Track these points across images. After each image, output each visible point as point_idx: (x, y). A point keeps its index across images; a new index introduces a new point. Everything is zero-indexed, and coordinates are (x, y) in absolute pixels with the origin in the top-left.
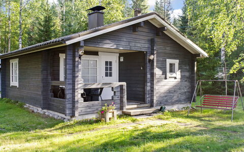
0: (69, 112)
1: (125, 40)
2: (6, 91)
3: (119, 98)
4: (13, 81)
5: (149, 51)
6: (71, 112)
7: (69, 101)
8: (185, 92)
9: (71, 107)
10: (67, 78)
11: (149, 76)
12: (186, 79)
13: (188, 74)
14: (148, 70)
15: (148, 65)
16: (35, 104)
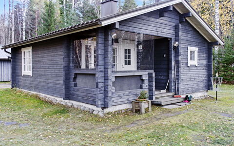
0: (101, 103)
1: (153, 25)
2: (17, 80)
3: (148, 87)
4: (25, 70)
5: (173, 37)
6: (103, 103)
7: (101, 90)
8: (203, 80)
9: (103, 97)
10: (99, 64)
11: (173, 64)
12: (203, 67)
13: (205, 62)
14: (173, 57)
15: (173, 52)
16: (54, 94)
